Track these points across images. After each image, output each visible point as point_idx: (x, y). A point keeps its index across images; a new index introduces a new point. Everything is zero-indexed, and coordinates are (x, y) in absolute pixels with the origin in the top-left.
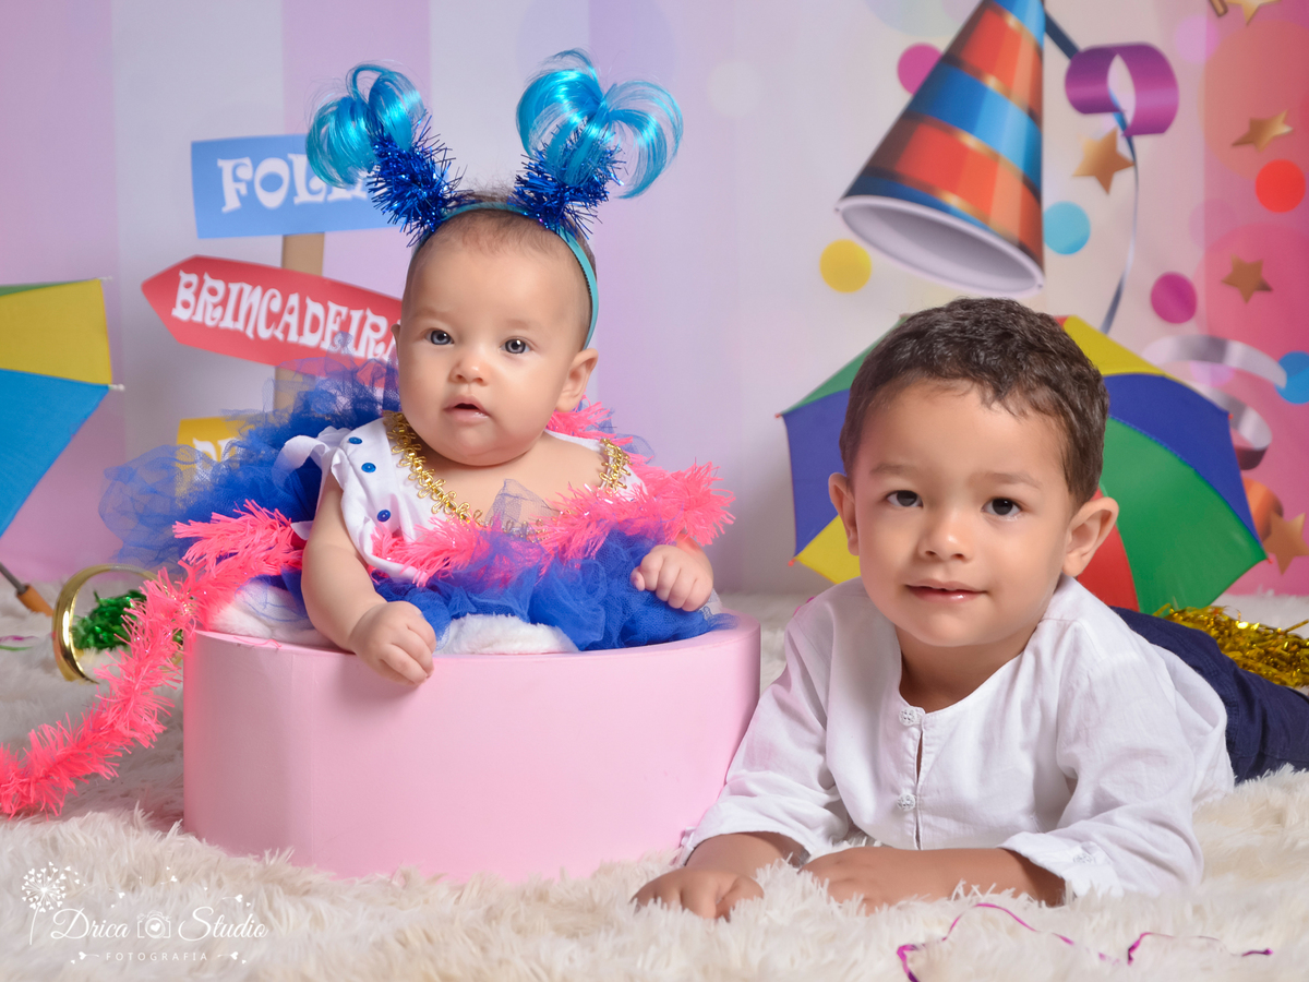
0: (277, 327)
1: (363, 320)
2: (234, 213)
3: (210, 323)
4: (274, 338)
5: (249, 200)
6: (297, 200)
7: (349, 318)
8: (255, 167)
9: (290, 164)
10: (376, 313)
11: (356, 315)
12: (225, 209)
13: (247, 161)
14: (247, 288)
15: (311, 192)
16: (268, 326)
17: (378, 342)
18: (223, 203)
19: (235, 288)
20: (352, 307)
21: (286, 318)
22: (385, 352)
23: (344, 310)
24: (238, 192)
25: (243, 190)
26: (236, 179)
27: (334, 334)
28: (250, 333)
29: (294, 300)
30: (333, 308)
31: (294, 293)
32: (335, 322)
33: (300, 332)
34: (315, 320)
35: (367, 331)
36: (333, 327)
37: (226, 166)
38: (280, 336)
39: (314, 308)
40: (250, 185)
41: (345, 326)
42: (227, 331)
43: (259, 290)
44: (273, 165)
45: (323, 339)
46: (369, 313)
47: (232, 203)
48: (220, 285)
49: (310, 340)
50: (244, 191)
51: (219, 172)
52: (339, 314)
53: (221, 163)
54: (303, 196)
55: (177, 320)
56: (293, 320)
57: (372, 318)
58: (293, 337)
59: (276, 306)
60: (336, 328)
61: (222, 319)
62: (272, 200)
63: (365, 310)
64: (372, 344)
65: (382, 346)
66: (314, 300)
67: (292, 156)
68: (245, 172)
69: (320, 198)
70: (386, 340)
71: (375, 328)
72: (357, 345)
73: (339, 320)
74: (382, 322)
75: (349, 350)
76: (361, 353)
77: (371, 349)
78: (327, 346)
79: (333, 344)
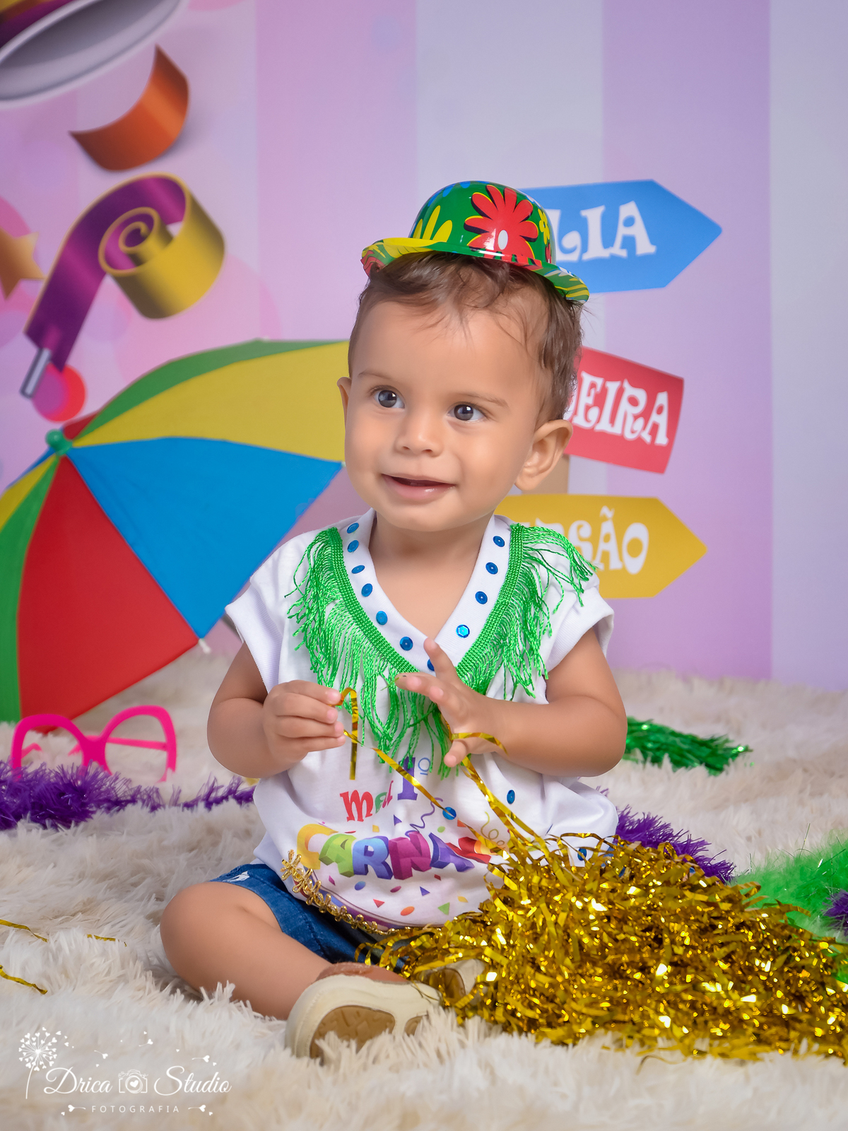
1: (620, 392)
7: (604, 391)
10: (634, 385)
11: (613, 387)
15: (565, 251)
17: (636, 417)
20: (609, 378)
22: (644, 428)
23: (599, 381)
27: (588, 408)
32: (589, 395)
35: (624, 405)
41: (600, 400)
46: (626, 385)
52: (593, 385)
57: (630, 391)
60: (590, 401)
63: (622, 382)
64: (630, 419)
65: (641, 421)
69: (574, 257)
70: (646, 414)
71: (633, 401)
72: (612, 420)
73: (593, 392)
74: (641, 395)
75: (604, 426)
76: (616, 430)
77: (628, 425)
78: (580, 421)
79: (586, 419)
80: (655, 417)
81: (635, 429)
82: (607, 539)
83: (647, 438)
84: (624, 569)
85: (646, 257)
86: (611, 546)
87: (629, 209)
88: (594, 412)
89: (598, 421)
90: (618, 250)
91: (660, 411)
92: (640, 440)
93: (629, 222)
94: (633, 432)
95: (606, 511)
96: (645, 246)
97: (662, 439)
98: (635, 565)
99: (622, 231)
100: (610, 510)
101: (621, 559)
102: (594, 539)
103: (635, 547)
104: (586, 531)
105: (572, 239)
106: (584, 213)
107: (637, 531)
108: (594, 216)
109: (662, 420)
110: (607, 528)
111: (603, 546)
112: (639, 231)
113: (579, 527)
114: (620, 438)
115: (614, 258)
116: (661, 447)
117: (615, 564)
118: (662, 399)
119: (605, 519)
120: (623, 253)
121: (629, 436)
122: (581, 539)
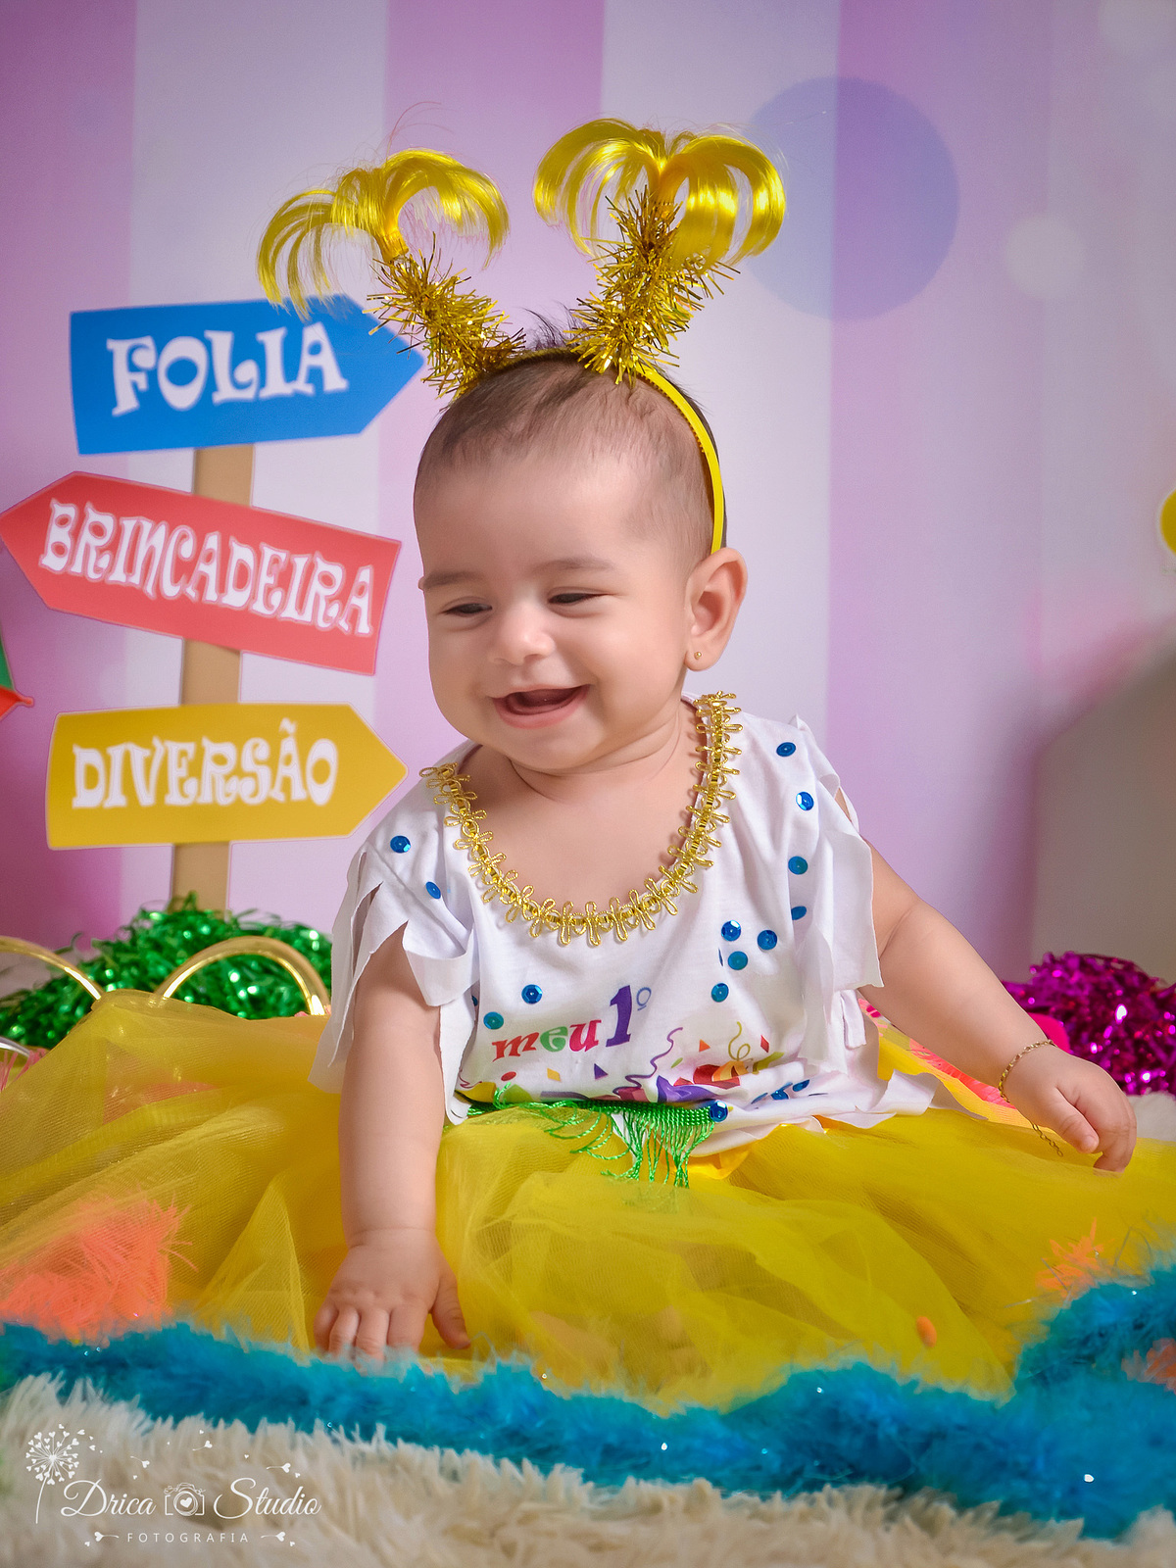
0: (188, 581)
1: (310, 569)
2: (129, 416)
3: (93, 576)
5: (151, 397)
6: (218, 398)
7: (290, 567)
8: (160, 349)
9: (208, 345)
10: (329, 558)
11: (301, 562)
12: (118, 411)
13: (148, 341)
14: (147, 525)
15: (238, 386)
16: (176, 579)
17: (330, 600)
18: (114, 403)
19: (129, 524)
20: (296, 549)
21: (202, 567)
22: (341, 614)
23: (283, 556)
24: (135, 386)
25: (142, 381)
26: (133, 368)
27: (269, 590)
28: (149, 589)
29: (213, 542)
30: (268, 552)
31: (211, 530)
32: (270, 572)
33: (222, 588)
34: (243, 569)
35: (316, 586)
36: (266, 580)
37: (119, 348)
38: (191, 592)
39: (242, 553)
40: (152, 375)
41: (284, 580)
42: (117, 588)
43: (162, 529)
44: (184, 348)
45: (253, 597)
46: (318, 559)
47: (126, 402)
48: (107, 521)
49: (235, 599)
50: (143, 385)
51: (110, 355)
52: (275, 560)
53: (112, 345)
54: (225, 392)
55: (47, 572)
56: (210, 570)
57: (323, 566)
58: (211, 595)
59: (187, 550)
60: (272, 580)
61: (111, 567)
62: (182, 397)
63: (313, 553)
64: (323, 604)
65: (336, 606)
66: (242, 541)
67: (210, 335)
68: (145, 358)
69: (248, 394)
70: (343, 597)
71: (327, 580)
72: (301, 605)
73: (277, 569)
74: (337, 572)
75: (290, 613)
76: (307, 617)
77: (321, 611)
78: (259, 607)
79: (267, 604)
80: (355, 600)
81: (329, 615)
82: (288, 760)
83: (344, 626)
84: (308, 802)
85: (337, 395)
86: (292, 771)
87: (315, 333)
88: (277, 597)
89: (283, 606)
90: (302, 386)
91: (361, 592)
92: (336, 631)
93: (316, 349)
94: (326, 618)
95: (288, 725)
96: (335, 382)
97: (364, 627)
98: (322, 794)
99: (307, 361)
100: (292, 722)
101: (305, 786)
102: (272, 762)
103: (321, 772)
104: (263, 751)
105: (248, 371)
106: (262, 337)
107: (325, 750)
108: (273, 341)
109: (363, 603)
110: (289, 746)
111: (283, 771)
112: (327, 361)
113: (255, 746)
114: (310, 629)
115: (298, 396)
116: (363, 639)
117: (298, 794)
118: (365, 575)
119: (285, 735)
120: (309, 389)
121: (322, 624)
122: (258, 762)
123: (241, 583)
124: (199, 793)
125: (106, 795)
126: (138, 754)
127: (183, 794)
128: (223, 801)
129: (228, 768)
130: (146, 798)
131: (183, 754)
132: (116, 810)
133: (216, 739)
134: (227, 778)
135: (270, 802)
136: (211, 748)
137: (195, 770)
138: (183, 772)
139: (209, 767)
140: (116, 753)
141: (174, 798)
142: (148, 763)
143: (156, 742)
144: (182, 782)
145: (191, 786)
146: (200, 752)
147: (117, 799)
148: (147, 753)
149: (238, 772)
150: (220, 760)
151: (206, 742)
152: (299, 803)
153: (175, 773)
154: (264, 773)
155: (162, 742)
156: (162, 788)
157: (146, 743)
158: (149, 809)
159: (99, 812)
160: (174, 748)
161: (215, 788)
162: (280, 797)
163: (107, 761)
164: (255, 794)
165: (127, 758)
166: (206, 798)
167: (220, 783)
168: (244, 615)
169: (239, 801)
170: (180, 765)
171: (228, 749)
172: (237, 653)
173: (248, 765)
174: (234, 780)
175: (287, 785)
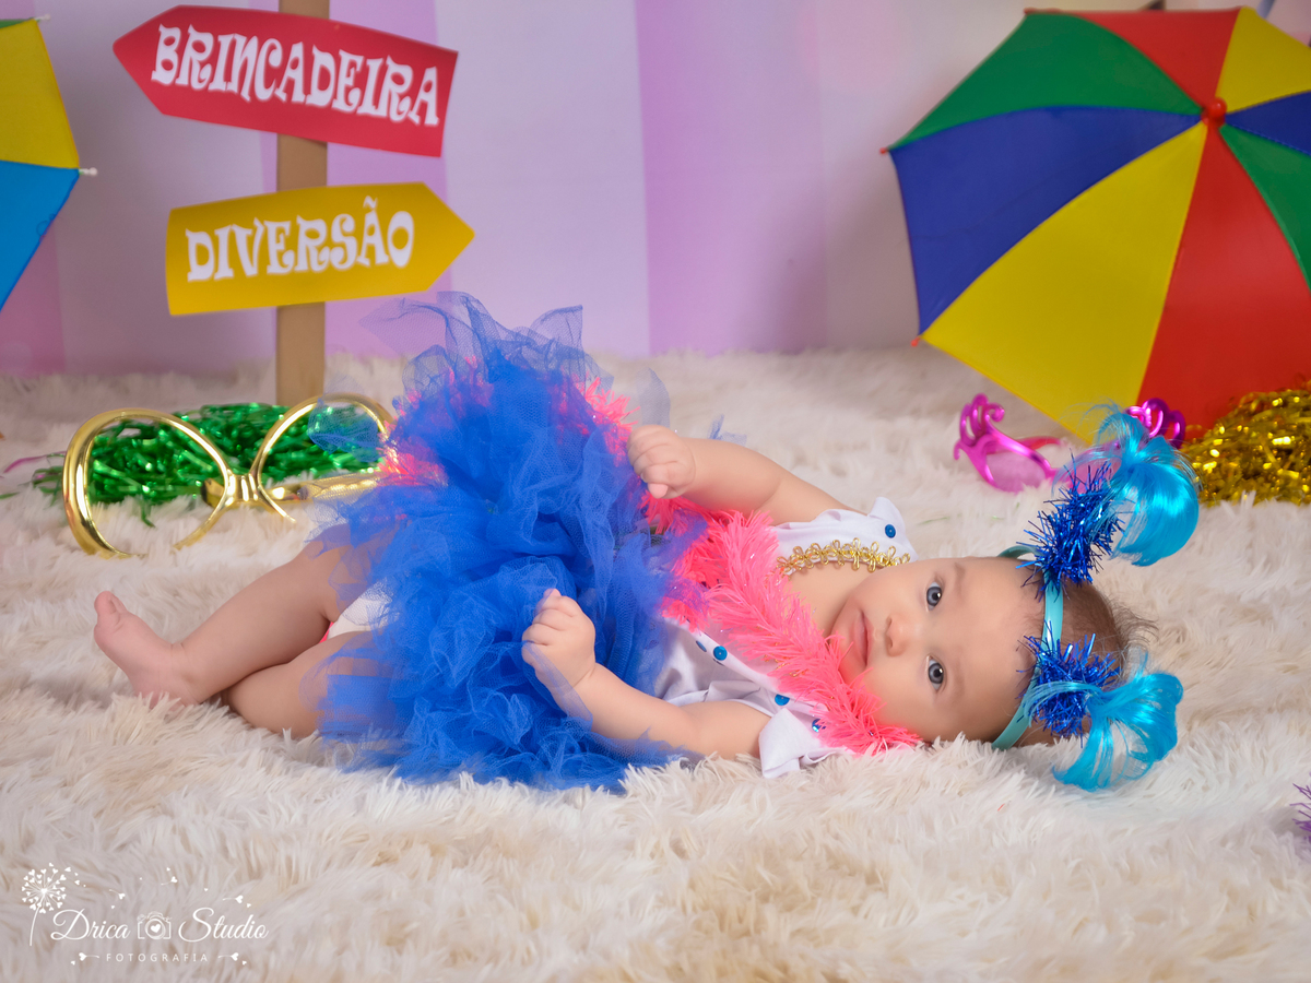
0: (278, 86)
1: (383, 70)
3: (197, 86)
4: (274, 98)
7: (365, 70)
10: (398, 61)
11: (374, 65)
14: (240, 40)
16: (267, 85)
17: (402, 97)
19: (225, 40)
20: (370, 55)
21: (289, 73)
22: (412, 108)
23: (359, 60)
27: (348, 90)
28: (245, 94)
29: (298, 51)
30: (346, 58)
31: (297, 42)
32: (348, 74)
33: (307, 91)
34: (325, 74)
35: (388, 84)
36: (345, 81)
38: (282, 96)
39: (323, 60)
41: (361, 81)
42: (218, 94)
43: (254, 41)
45: (335, 96)
46: (390, 62)
48: (207, 39)
49: (319, 98)
52: (353, 65)
55: (158, 85)
56: (297, 75)
57: (393, 68)
58: (298, 96)
59: (276, 59)
60: (350, 81)
61: (211, 79)
63: (385, 59)
64: (395, 99)
65: (407, 101)
66: (323, 49)
70: (412, 93)
71: (398, 79)
72: (376, 102)
73: (353, 72)
74: (407, 72)
75: (367, 109)
76: (381, 112)
77: (393, 106)
78: (340, 105)
79: (347, 102)
80: (422, 96)
81: (401, 110)
82: (372, 231)
83: (416, 119)
84: (391, 261)
86: (376, 240)
88: (355, 95)
89: (360, 103)
91: (428, 88)
92: (407, 121)
94: (399, 113)
95: (370, 202)
97: (432, 119)
98: (401, 258)
100: (373, 199)
101: (387, 252)
102: (358, 234)
103: (400, 239)
104: (350, 225)
107: (403, 220)
109: (430, 98)
110: (371, 219)
111: (367, 240)
113: (342, 221)
114: (387, 121)
116: (431, 128)
117: (381, 258)
118: (431, 74)
119: (369, 210)
121: (395, 118)
122: (345, 234)
123: (323, 85)
124: (296, 263)
125: (216, 269)
126: (242, 234)
127: (282, 264)
128: (317, 268)
129: (321, 239)
130: (251, 270)
131: (280, 231)
132: (225, 281)
133: (308, 218)
134: (320, 249)
135: (357, 267)
136: (305, 225)
137: (292, 243)
138: (281, 246)
139: (303, 241)
140: (223, 234)
141: (274, 268)
142: (250, 240)
143: (257, 222)
144: (280, 255)
145: (289, 258)
146: (295, 229)
147: (226, 272)
148: (249, 232)
149: (329, 243)
150: (313, 234)
151: (300, 221)
152: (383, 267)
153: (274, 247)
154: (351, 243)
155: (262, 222)
156: (264, 260)
157: (248, 224)
158: (253, 279)
159: (211, 284)
160: (272, 227)
161: (309, 257)
162: (365, 261)
163: (215, 241)
164: (344, 260)
165: (232, 238)
166: (302, 266)
167: (314, 253)
168: (328, 112)
169: (330, 267)
170: (278, 241)
171: (319, 225)
172: (324, 145)
173: (337, 237)
174: (326, 252)
175: (371, 252)
